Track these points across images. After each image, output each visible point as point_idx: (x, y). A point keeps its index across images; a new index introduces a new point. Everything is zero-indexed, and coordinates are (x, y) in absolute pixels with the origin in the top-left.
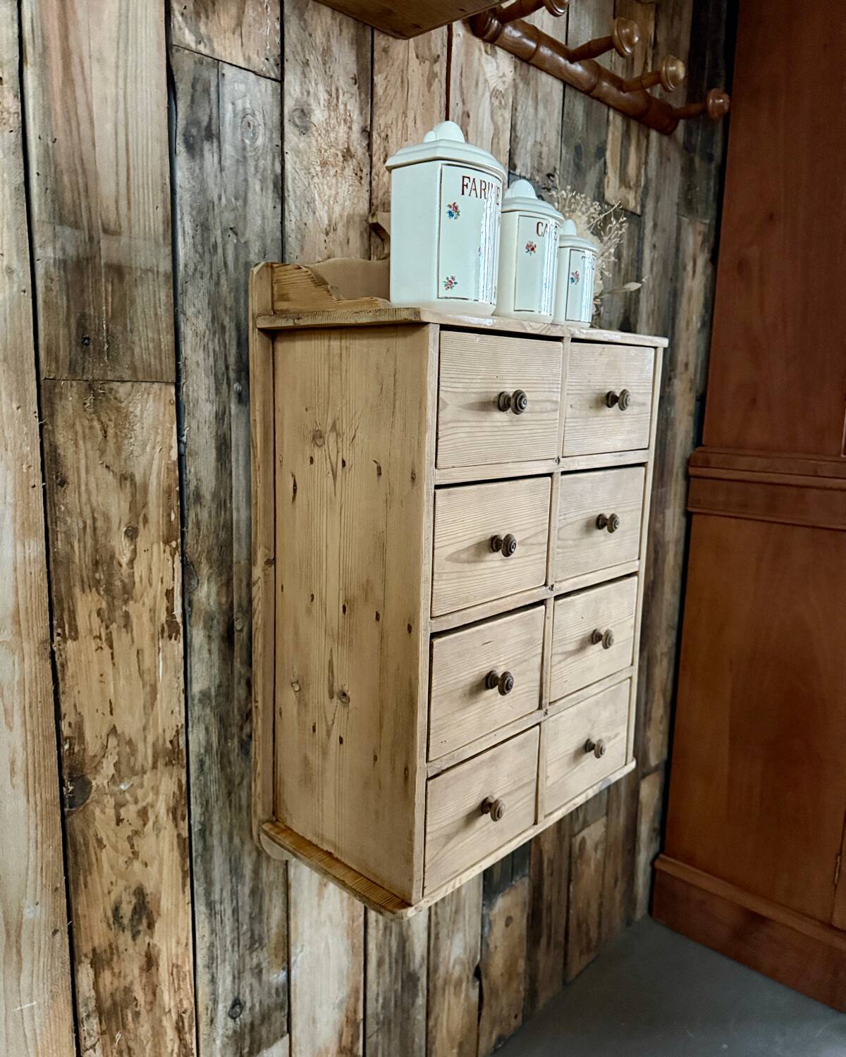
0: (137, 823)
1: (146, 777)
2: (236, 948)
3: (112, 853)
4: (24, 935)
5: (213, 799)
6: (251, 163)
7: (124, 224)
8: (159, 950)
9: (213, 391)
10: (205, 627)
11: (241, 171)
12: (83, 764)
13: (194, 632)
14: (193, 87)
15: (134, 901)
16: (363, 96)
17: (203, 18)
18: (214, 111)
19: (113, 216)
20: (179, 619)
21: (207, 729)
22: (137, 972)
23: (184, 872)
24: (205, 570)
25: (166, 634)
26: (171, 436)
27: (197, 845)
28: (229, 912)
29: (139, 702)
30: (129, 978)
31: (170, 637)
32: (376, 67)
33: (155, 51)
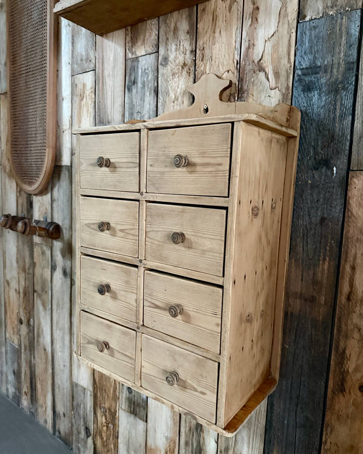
6: (146, 87)
11: (143, 90)
14: (131, 70)
16: (192, 37)
18: (136, 75)
19: (110, 118)
32: (199, 20)
33: (122, 65)
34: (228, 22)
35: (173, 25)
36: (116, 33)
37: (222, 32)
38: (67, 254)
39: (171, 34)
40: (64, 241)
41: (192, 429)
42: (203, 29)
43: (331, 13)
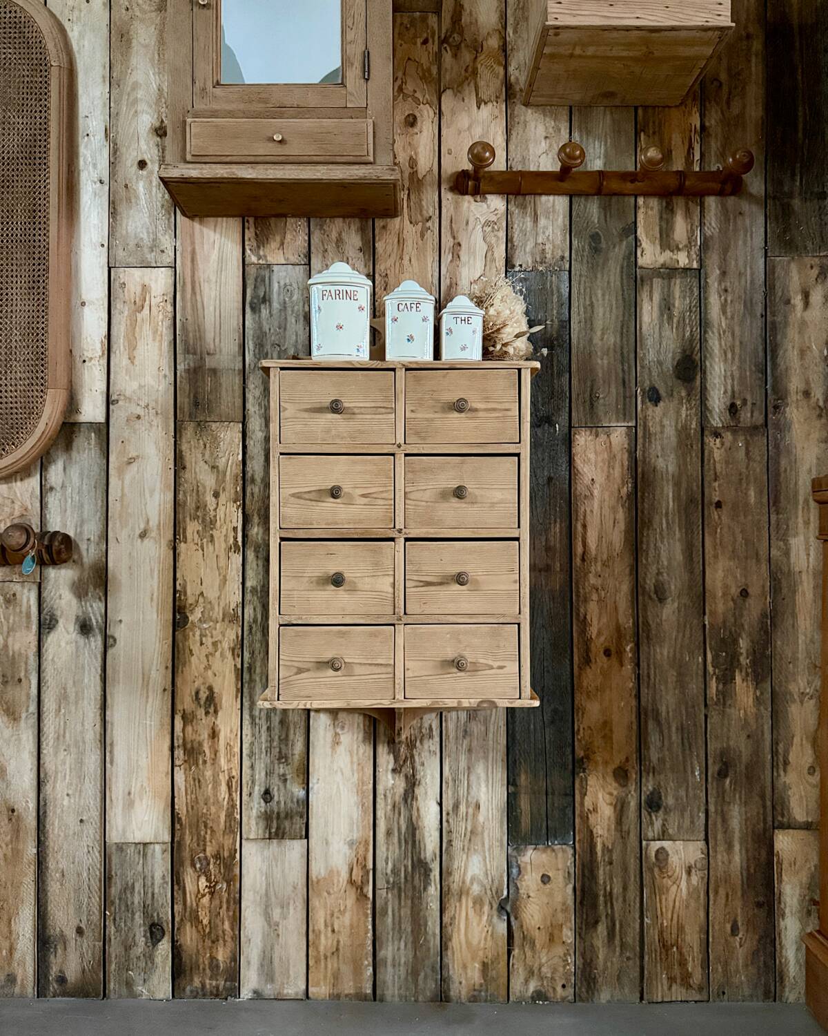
0: (211, 649)
1: (218, 624)
2: (269, 755)
3: (197, 661)
4: (151, 685)
5: (257, 652)
6: (289, 310)
7: (218, 350)
8: (220, 730)
9: (263, 425)
10: (255, 551)
11: (283, 314)
12: (185, 606)
13: (248, 552)
14: (256, 280)
15: (207, 693)
16: (367, 257)
17: (262, 248)
18: (268, 290)
19: (212, 347)
20: (240, 544)
21: (254, 609)
22: (206, 736)
23: (237, 689)
24: (256, 519)
25: (233, 550)
26: (239, 448)
27: (246, 676)
28: (265, 728)
29: (217, 583)
30: (202, 737)
31: (235, 552)
32: (377, 238)
33: (236, 270)
34: (421, 251)
35: (334, 235)
36: (223, 222)
37: (412, 260)
38: (91, 588)
39: (331, 247)
40: (82, 564)
41: (397, 804)
42: (385, 251)
43: (541, 268)
